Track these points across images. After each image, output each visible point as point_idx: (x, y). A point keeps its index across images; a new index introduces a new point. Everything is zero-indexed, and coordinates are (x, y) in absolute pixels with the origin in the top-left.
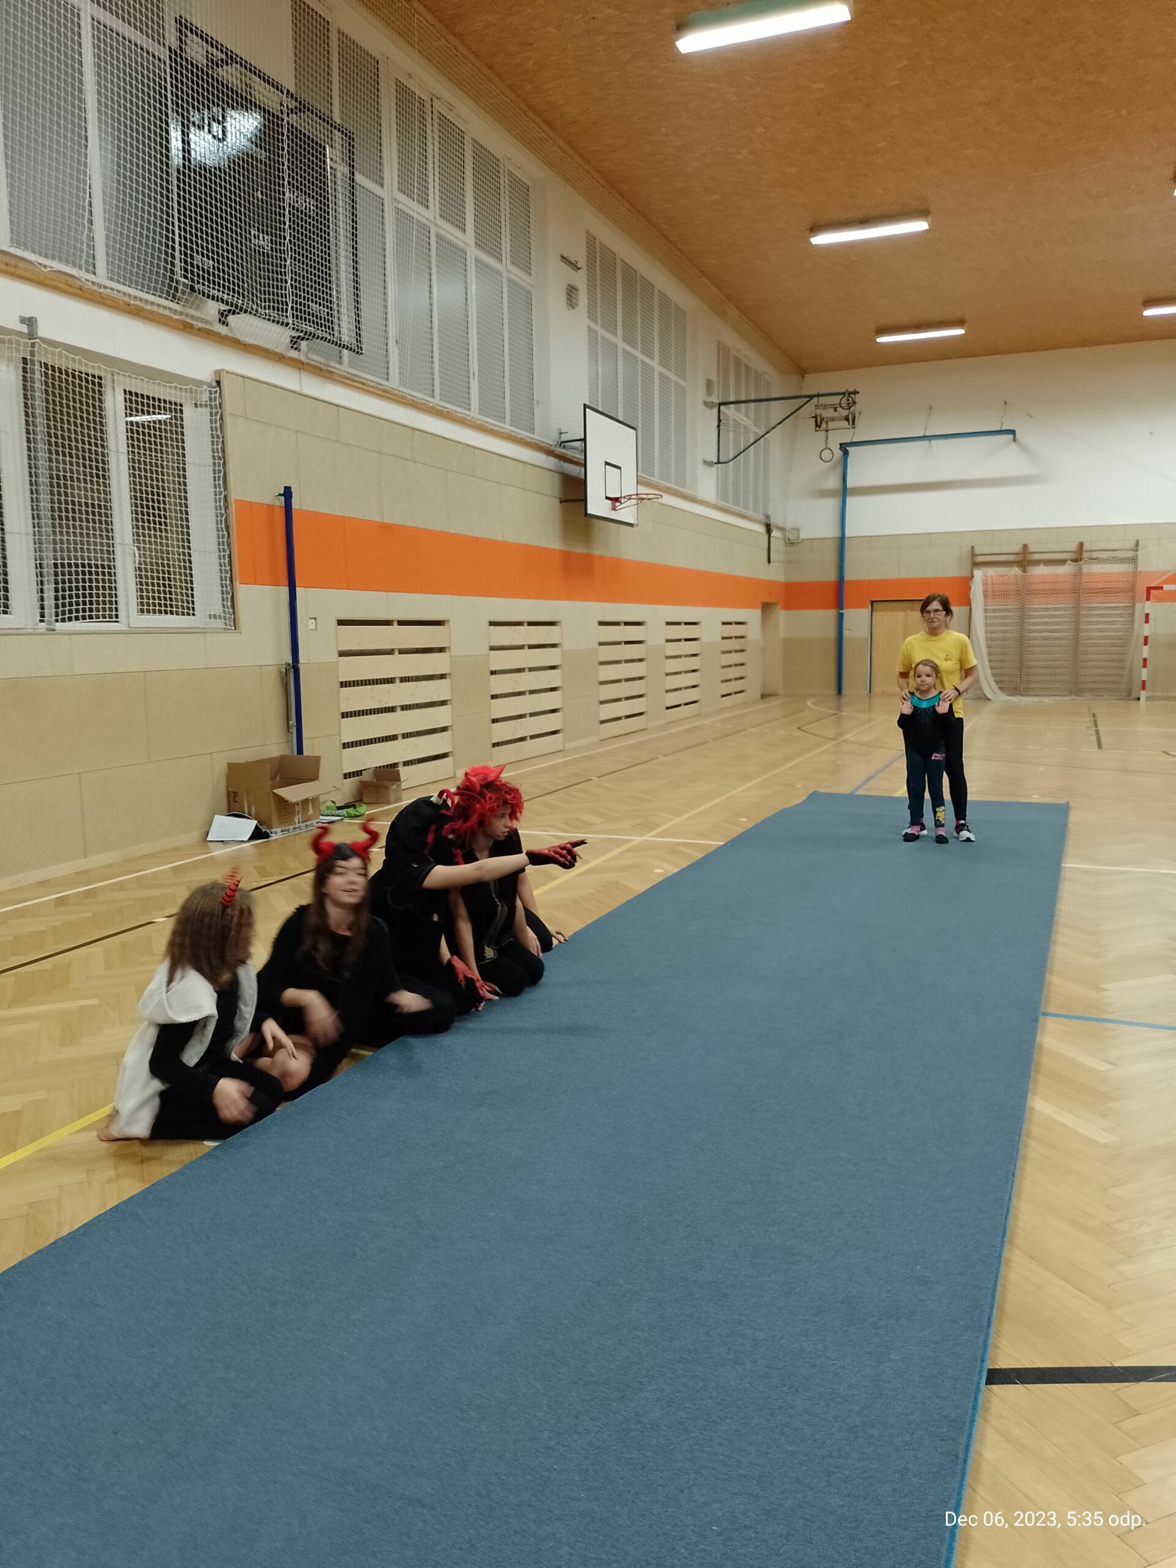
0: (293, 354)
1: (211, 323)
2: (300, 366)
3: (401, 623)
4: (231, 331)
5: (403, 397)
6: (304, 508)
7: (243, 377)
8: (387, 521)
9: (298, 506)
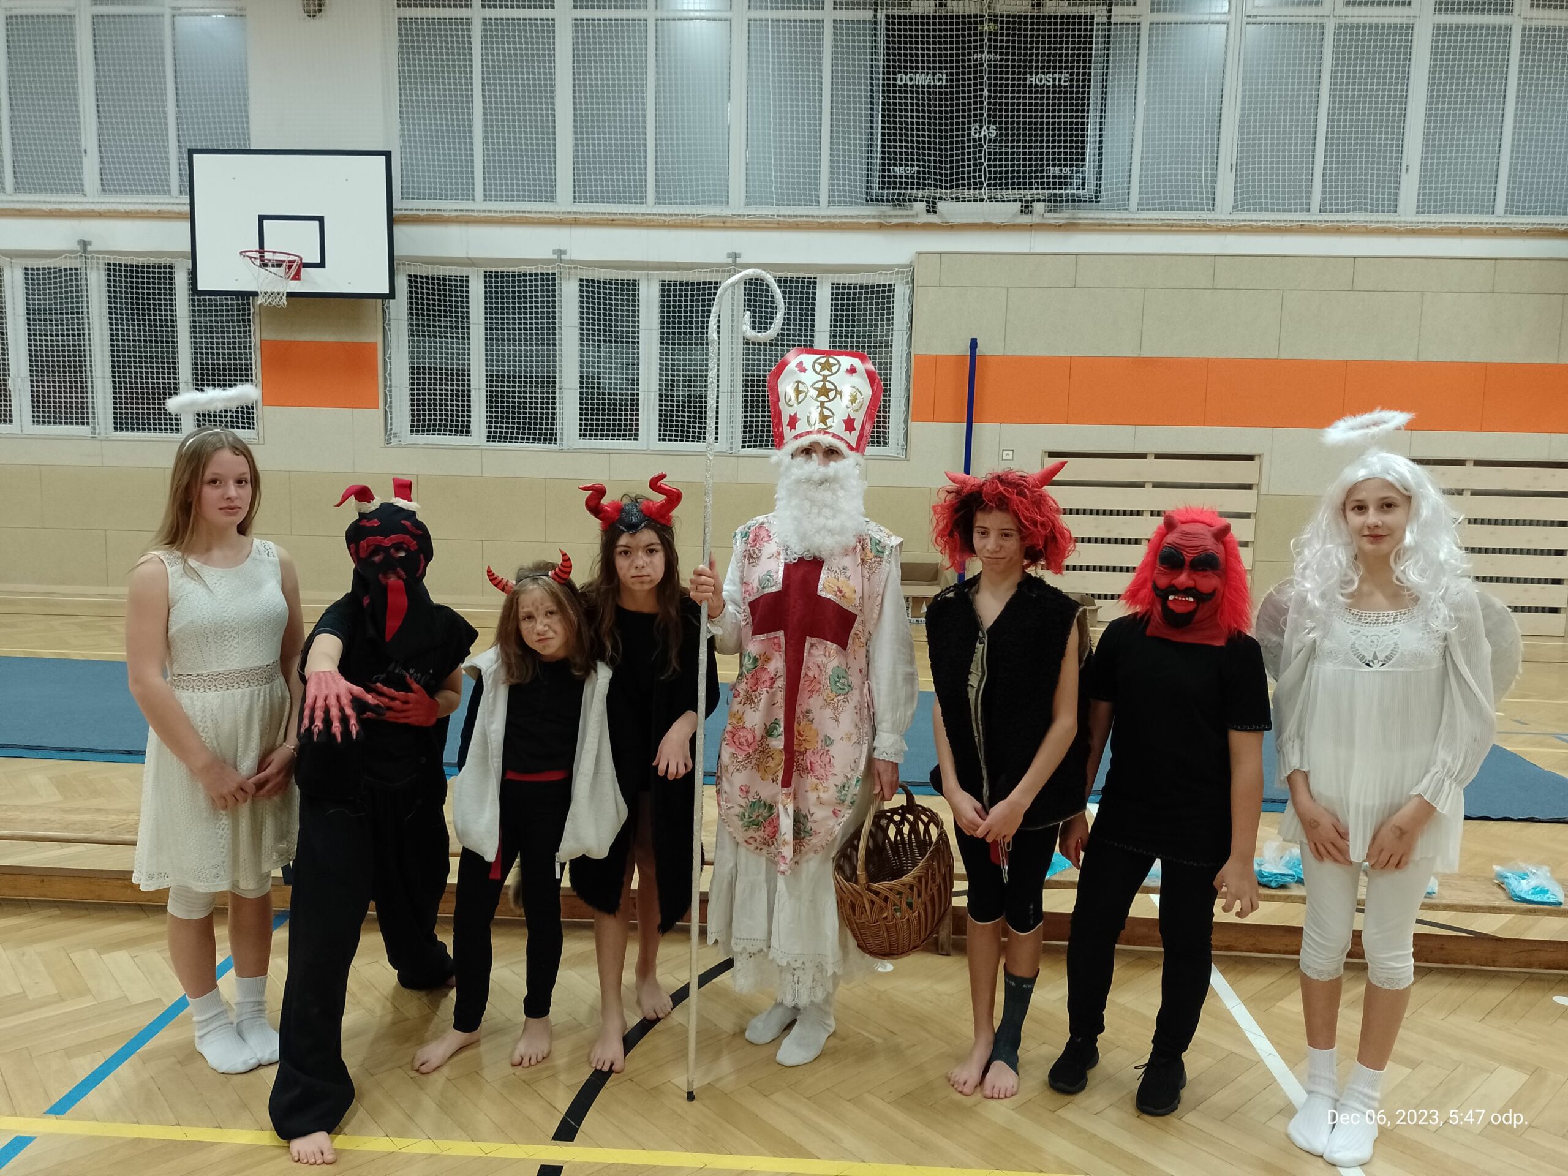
0: (1026, 219)
1: (916, 216)
2: (1031, 227)
3: (1158, 456)
4: (942, 216)
5: (1204, 226)
6: (1009, 353)
7: (941, 253)
8: (1146, 354)
9: (1000, 353)
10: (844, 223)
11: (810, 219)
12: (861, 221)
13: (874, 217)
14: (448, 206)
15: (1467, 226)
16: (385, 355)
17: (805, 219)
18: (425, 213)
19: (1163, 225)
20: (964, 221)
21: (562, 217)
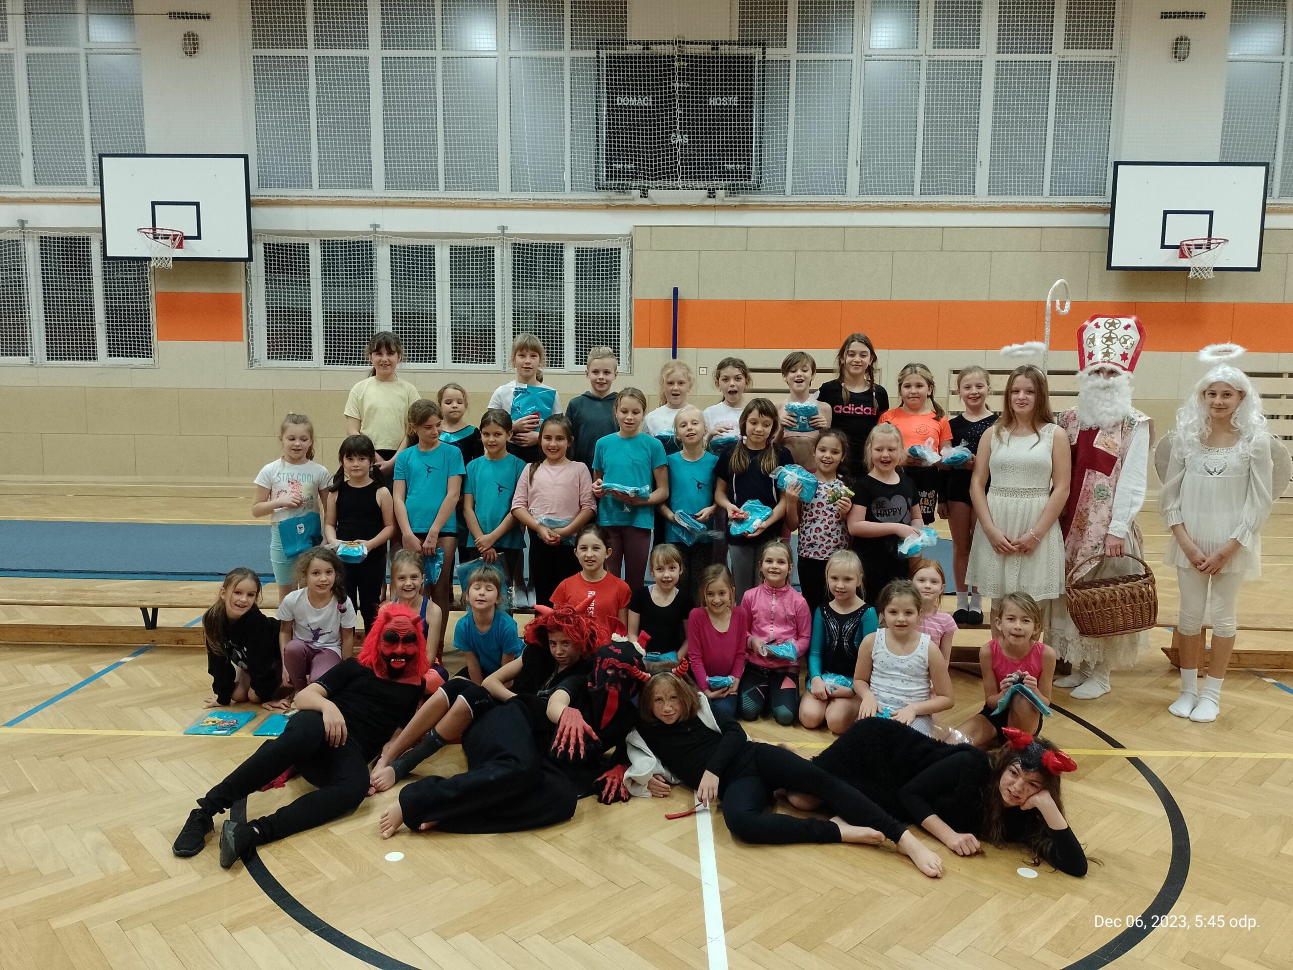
0: (711, 202)
1: (633, 199)
2: (715, 207)
4: (651, 199)
5: (837, 206)
6: (701, 298)
7: (651, 226)
8: (798, 298)
9: (695, 298)
10: (582, 205)
11: (557, 202)
12: (593, 203)
13: (602, 200)
14: (293, 193)
15: (1021, 204)
16: (247, 302)
17: (553, 202)
18: (276, 198)
19: (808, 206)
20: (667, 203)
21: (376, 200)
